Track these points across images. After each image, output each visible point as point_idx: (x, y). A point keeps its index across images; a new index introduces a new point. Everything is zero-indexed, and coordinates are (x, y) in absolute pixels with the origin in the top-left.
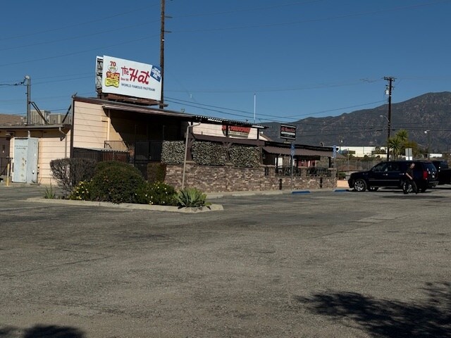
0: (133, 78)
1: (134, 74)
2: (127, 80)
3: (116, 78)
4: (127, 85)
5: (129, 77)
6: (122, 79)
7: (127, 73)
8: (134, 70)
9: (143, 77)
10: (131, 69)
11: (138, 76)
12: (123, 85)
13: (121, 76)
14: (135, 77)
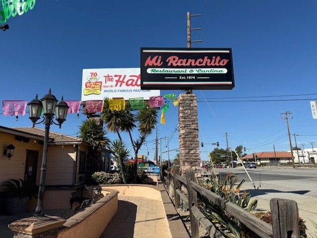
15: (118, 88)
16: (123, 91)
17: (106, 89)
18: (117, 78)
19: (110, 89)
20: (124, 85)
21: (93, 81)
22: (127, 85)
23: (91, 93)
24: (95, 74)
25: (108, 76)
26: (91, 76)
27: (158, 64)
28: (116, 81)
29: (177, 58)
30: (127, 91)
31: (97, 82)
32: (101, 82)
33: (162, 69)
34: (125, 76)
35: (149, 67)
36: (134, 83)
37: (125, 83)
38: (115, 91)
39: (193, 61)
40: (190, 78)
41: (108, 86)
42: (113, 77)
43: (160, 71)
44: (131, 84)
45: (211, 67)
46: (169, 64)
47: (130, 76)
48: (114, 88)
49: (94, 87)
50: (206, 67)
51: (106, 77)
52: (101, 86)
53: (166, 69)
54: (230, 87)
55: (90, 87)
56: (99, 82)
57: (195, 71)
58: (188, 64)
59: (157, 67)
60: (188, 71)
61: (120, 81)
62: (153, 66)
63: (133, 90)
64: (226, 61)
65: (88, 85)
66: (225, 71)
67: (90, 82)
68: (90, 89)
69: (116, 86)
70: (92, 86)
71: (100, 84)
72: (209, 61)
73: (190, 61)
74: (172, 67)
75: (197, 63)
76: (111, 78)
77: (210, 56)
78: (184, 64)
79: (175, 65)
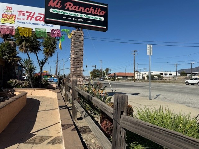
0: (30, 18)
1: (31, 15)
2: (23, 19)
3: (12, 18)
4: (23, 23)
5: (26, 17)
6: (18, 19)
7: (24, 14)
8: (31, 13)
9: (41, 17)
10: (27, 12)
11: (35, 16)
12: (18, 22)
13: (17, 16)
14: (32, 17)
15: (29, 21)
16: (33, 24)
17: (19, 21)
18: (28, 14)
19: (22, 21)
20: (33, 19)
21: (8, 13)
22: (36, 20)
23: (7, 22)
24: (10, 8)
25: (21, 11)
26: (7, 9)
27: (58, 6)
28: (27, 16)
29: (72, 4)
30: (36, 24)
31: (11, 15)
32: (15, 15)
33: (61, 11)
34: (34, 13)
35: (51, 7)
36: (41, 20)
37: (34, 19)
38: (27, 23)
39: (83, 9)
40: (80, 20)
41: (21, 19)
42: (25, 13)
43: (59, 11)
44: (39, 20)
45: (94, 15)
46: (66, 8)
47: (38, 14)
48: (25, 21)
49: (9, 18)
50: (91, 14)
51: (19, 11)
52: (15, 18)
53: (64, 11)
54: (105, 30)
55: (6, 17)
56: (13, 15)
57: (84, 16)
58: (80, 10)
59: (57, 8)
60: (79, 15)
61: (31, 17)
62: (54, 8)
63: (40, 24)
64: (104, 13)
65: (4, 15)
66: (103, 19)
67: (6, 14)
68: (6, 19)
69: (27, 19)
70: (7, 17)
71: (14, 16)
72: (93, 10)
73: (81, 8)
74: (68, 10)
75: (86, 11)
76: (23, 13)
77: (94, 7)
78: (77, 10)
79: (70, 9)
